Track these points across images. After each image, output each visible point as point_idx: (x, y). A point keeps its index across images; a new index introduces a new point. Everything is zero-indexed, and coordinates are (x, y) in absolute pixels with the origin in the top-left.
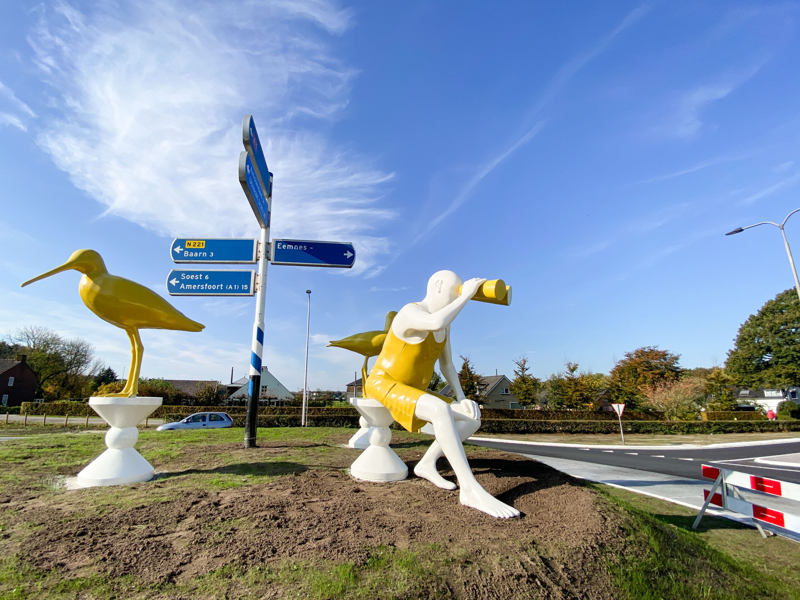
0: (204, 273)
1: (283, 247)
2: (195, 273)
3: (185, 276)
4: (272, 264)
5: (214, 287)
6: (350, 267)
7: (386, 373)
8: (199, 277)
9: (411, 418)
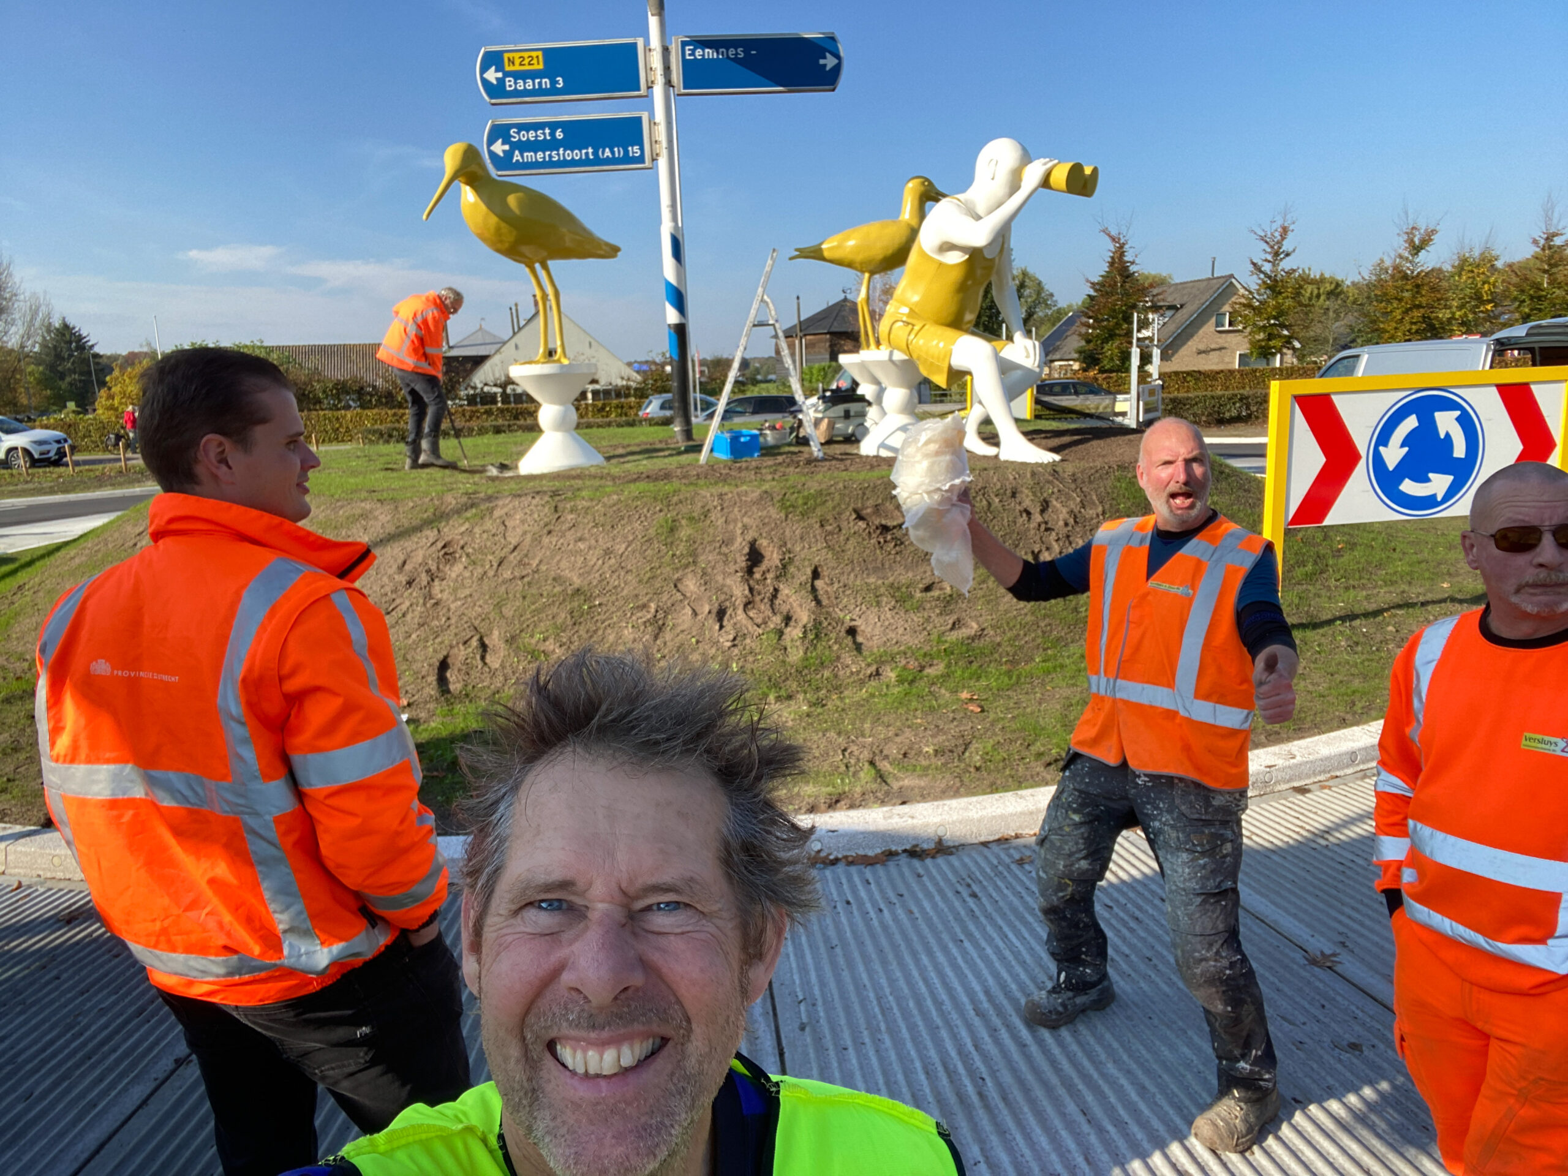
0: (553, 126)
1: (697, 54)
2: (536, 126)
3: (518, 133)
4: (680, 95)
5: (577, 155)
6: (833, 90)
7: (911, 310)
8: (544, 134)
9: (945, 368)
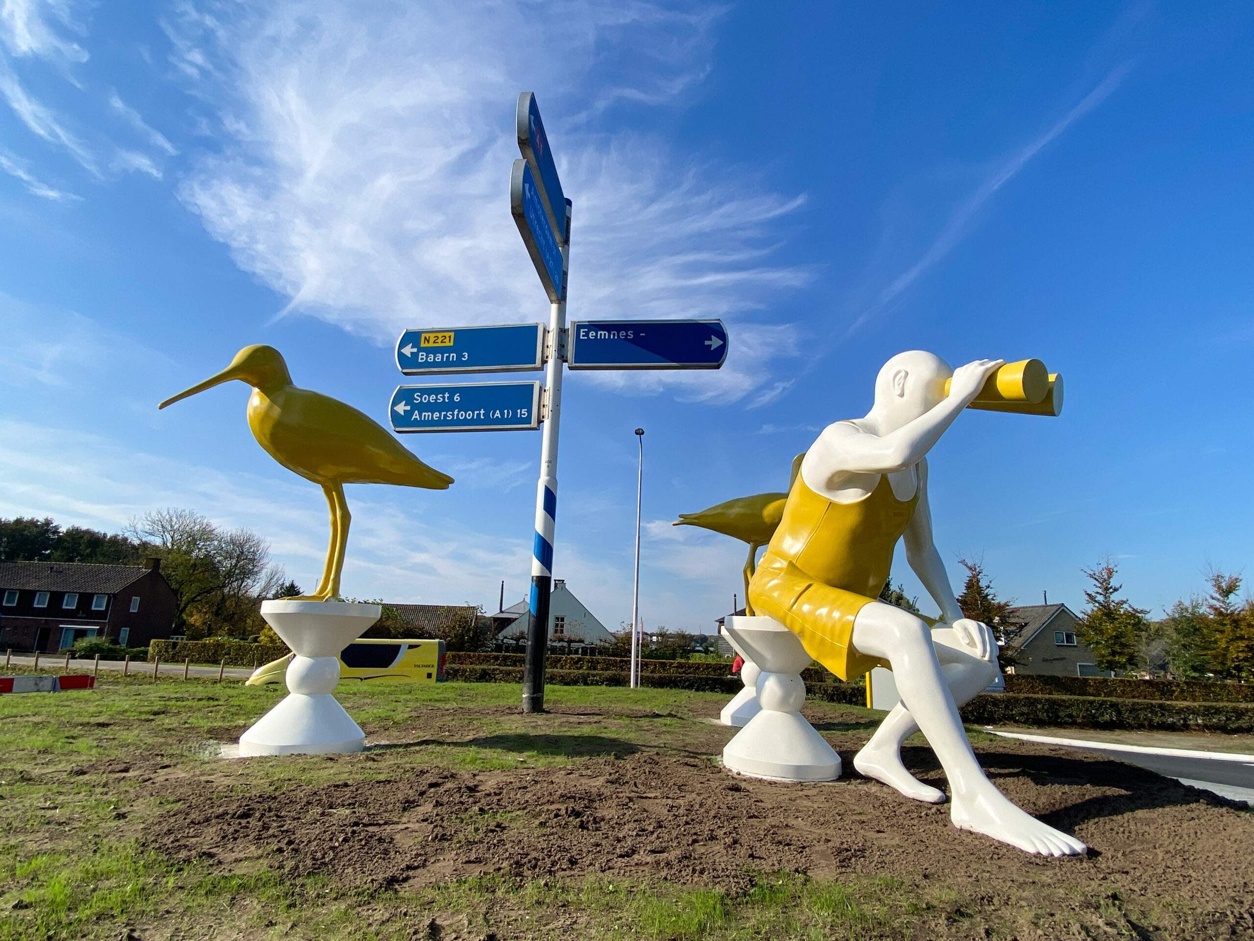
0: (452, 391)
1: (590, 335)
2: (436, 391)
3: (421, 397)
4: (571, 368)
5: (469, 415)
6: (718, 367)
7: (791, 564)
8: (444, 398)
9: (845, 652)
